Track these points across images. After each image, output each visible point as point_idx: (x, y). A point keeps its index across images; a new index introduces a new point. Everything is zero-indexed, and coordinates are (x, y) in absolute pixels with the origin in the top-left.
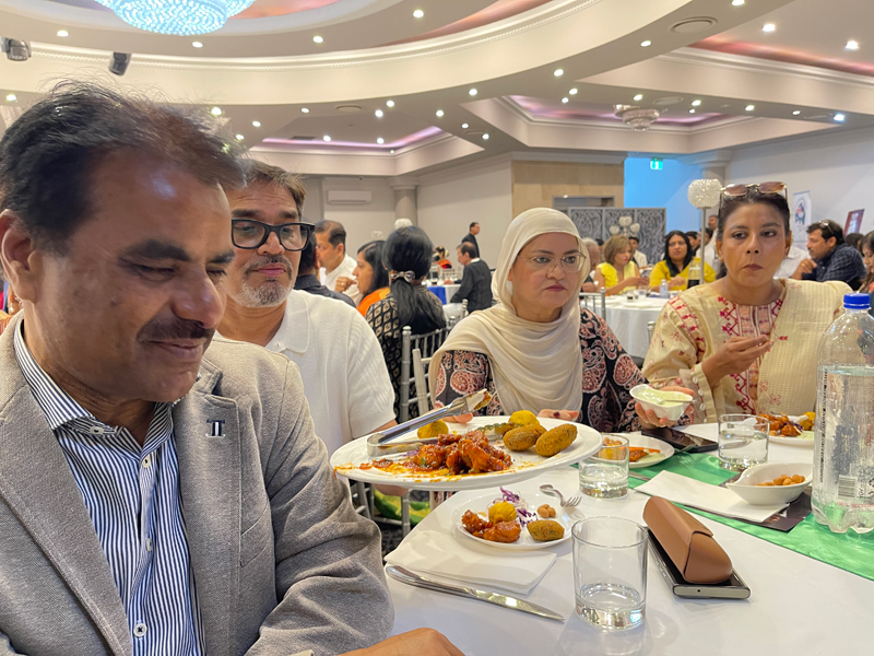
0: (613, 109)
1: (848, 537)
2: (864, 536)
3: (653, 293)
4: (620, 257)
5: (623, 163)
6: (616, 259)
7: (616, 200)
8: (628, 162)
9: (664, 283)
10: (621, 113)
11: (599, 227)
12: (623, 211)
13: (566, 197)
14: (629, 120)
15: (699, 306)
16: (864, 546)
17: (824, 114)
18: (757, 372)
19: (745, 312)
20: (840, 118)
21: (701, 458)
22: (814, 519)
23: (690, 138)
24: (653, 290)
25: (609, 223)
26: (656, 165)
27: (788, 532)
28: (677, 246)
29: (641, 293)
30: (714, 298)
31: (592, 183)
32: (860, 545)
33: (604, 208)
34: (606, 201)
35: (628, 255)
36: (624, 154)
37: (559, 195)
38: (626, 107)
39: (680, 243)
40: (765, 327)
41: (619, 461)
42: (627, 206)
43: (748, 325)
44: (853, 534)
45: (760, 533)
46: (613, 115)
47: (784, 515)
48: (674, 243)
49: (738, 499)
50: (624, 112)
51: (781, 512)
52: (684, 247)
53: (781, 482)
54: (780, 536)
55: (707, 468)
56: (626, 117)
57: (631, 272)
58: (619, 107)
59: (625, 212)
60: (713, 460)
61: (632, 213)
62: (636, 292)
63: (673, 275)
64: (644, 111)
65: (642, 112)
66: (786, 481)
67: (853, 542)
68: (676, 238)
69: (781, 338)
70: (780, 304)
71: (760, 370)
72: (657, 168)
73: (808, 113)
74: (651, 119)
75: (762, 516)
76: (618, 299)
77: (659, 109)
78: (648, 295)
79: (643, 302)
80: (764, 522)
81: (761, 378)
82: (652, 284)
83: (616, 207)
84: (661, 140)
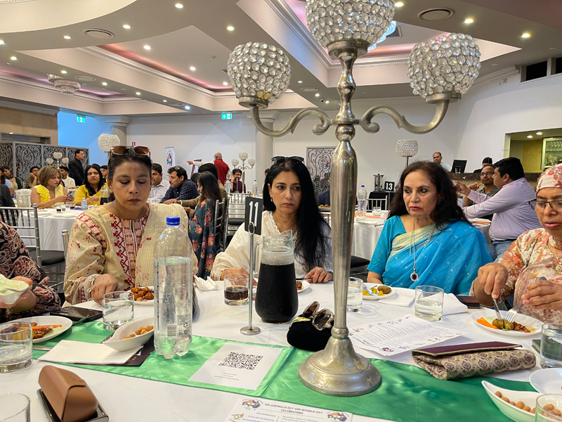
0: (47, 77)
1: (174, 360)
2: (183, 357)
3: (76, 207)
4: (52, 182)
5: (56, 114)
6: (49, 182)
7: (52, 139)
8: (60, 114)
9: (84, 200)
10: (53, 80)
11: (39, 158)
12: (58, 148)
13: (11, 133)
14: (59, 86)
15: (99, 220)
16: (183, 364)
17: (180, 105)
18: (135, 261)
19: (127, 223)
20: (187, 108)
21: (91, 325)
22: (156, 353)
23: (103, 105)
24: (77, 205)
25: (46, 155)
26: (81, 120)
27: (139, 366)
28: (93, 175)
29: (67, 207)
30: (107, 215)
31: (33, 126)
32: (180, 363)
33: (42, 145)
34: (44, 140)
35: (58, 180)
36: (57, 109)
37: (6, 132)
38: (56, 77)
39: (95, 173)
40: (138, 233)
41: (24, 341)
42: (60, 144)
43: (128, 232)
44: (177, 358)
45: (122, 371)
46: (47, 81)
47: (139, 354)
48: (91, 173)
49: (111, 350)
50: (56, 79)
51: (138, 353)
52: (98, 176)
53: (139, 333)
54: (134, 370)
55: (94, 332)
56: (56, 84)
57: (60, 192)
58: (51, 76)
59: (58, 149)
60: (99, 325)
61: (63, 150)
62: (63, 206)
63: (91, 195)
64: (70, 82)
65: (69, 83)
66: (142, 331)
67: (176, 363)
68: (92, 170)
69: (147, 239)
70: (146, 218)
71: (137, 259)
72: (81, 121)
73: (171, 102)
74: (75, 88)
75: (124, 360)
76: (49, 211)
77: (81, 83)
78: (72, 208)
79: (69, 213)
80: (127, 363)
81: (137, 265)
82: (76, 200)
83: (52, 145)
84: (83, 103)
